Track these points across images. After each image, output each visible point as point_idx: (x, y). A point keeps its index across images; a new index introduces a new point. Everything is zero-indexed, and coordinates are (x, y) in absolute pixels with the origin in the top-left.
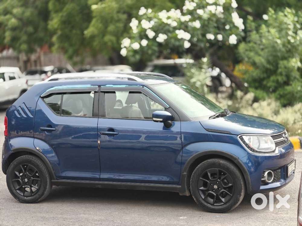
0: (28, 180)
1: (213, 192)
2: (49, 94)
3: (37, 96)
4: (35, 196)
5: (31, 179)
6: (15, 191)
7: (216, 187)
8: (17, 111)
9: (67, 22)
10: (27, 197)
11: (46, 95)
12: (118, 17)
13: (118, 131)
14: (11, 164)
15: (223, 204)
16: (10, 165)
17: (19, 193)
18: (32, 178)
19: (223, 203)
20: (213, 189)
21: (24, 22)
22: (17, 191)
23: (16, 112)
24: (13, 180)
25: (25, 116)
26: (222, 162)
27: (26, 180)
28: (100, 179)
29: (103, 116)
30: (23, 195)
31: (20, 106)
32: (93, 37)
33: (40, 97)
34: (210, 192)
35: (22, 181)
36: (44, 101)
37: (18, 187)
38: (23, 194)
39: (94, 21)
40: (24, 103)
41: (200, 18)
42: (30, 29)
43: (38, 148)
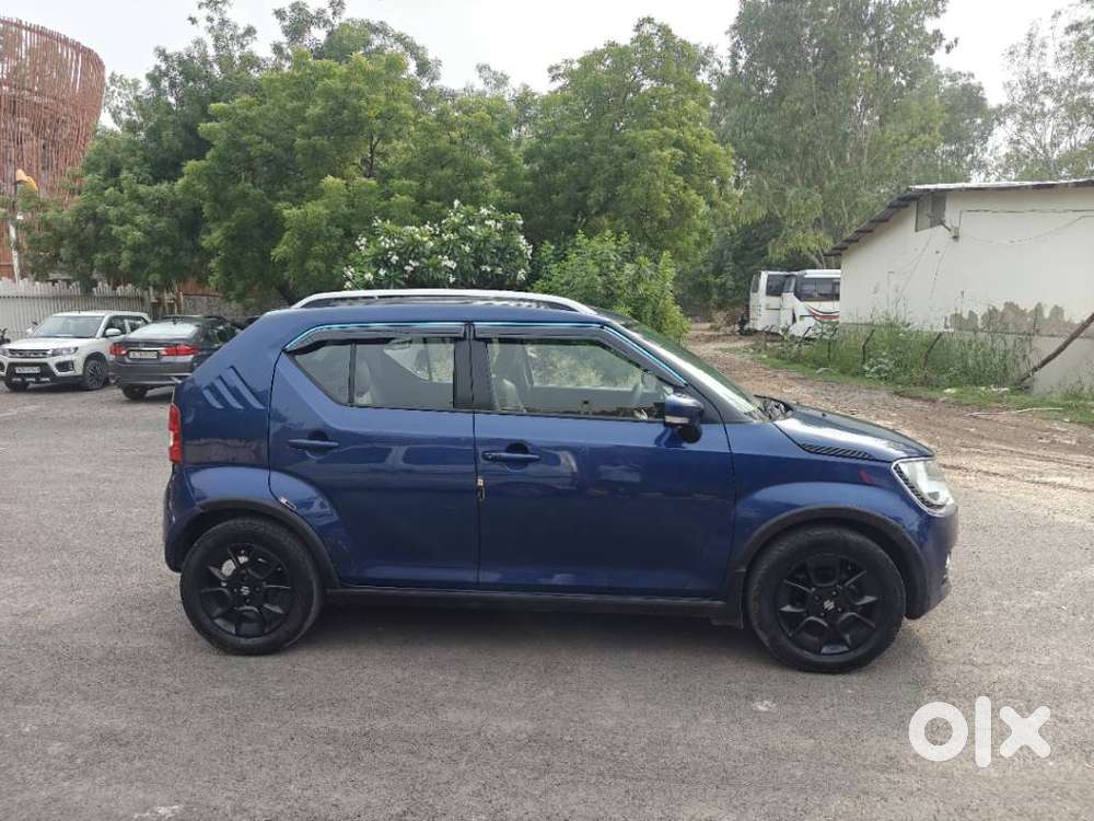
0: (252, 588)
1: (821, 617)
2: (311, 342)
3: (273, 346)
4: (273, 636)
5: (260, 586)
6: (208, 622)
7: (829, 605)
8: (212, 392)
9: (236, 238)
10: (247, 636)
11: (302, 346)
12: (328, 231)
13: (537, 450)
14: (196, 544)
15: (845, 649)
16: (192, 549)
17: (223, 627)
18: (264, 583)
19: (847, 645)
20: (819, 611)
21: (155, 239)
22: (218, 621)
23: (207, 393)
24: (202, 591)
25: (237, 405)
26: (853, 537)
27: (245, 591)
28: (477, 586)
29: (488, 407)
30: (233, 631)
31: (221, 378)
32: (284, 263)
33: (284, 351)
34: (812, 618)
35: (232, 591)
36: (295, 362)
37: (219, 610)
38: (236, 630)
39: (286, 236)
40: (232, 367)
41: (471, 239)
42: (166, 250)
43: (283, 501)
